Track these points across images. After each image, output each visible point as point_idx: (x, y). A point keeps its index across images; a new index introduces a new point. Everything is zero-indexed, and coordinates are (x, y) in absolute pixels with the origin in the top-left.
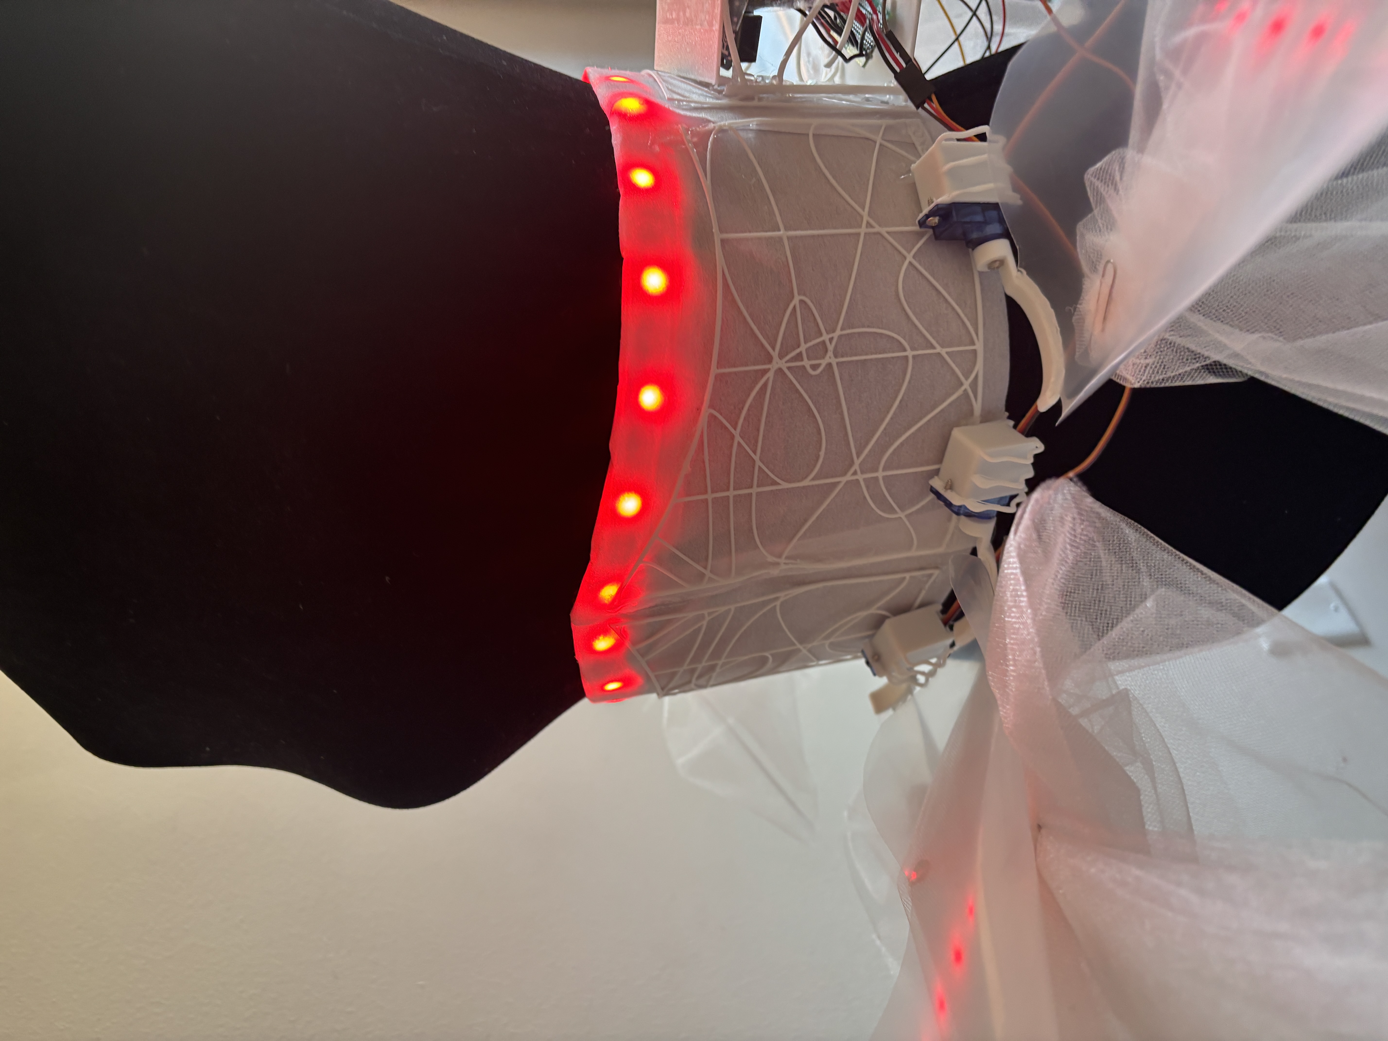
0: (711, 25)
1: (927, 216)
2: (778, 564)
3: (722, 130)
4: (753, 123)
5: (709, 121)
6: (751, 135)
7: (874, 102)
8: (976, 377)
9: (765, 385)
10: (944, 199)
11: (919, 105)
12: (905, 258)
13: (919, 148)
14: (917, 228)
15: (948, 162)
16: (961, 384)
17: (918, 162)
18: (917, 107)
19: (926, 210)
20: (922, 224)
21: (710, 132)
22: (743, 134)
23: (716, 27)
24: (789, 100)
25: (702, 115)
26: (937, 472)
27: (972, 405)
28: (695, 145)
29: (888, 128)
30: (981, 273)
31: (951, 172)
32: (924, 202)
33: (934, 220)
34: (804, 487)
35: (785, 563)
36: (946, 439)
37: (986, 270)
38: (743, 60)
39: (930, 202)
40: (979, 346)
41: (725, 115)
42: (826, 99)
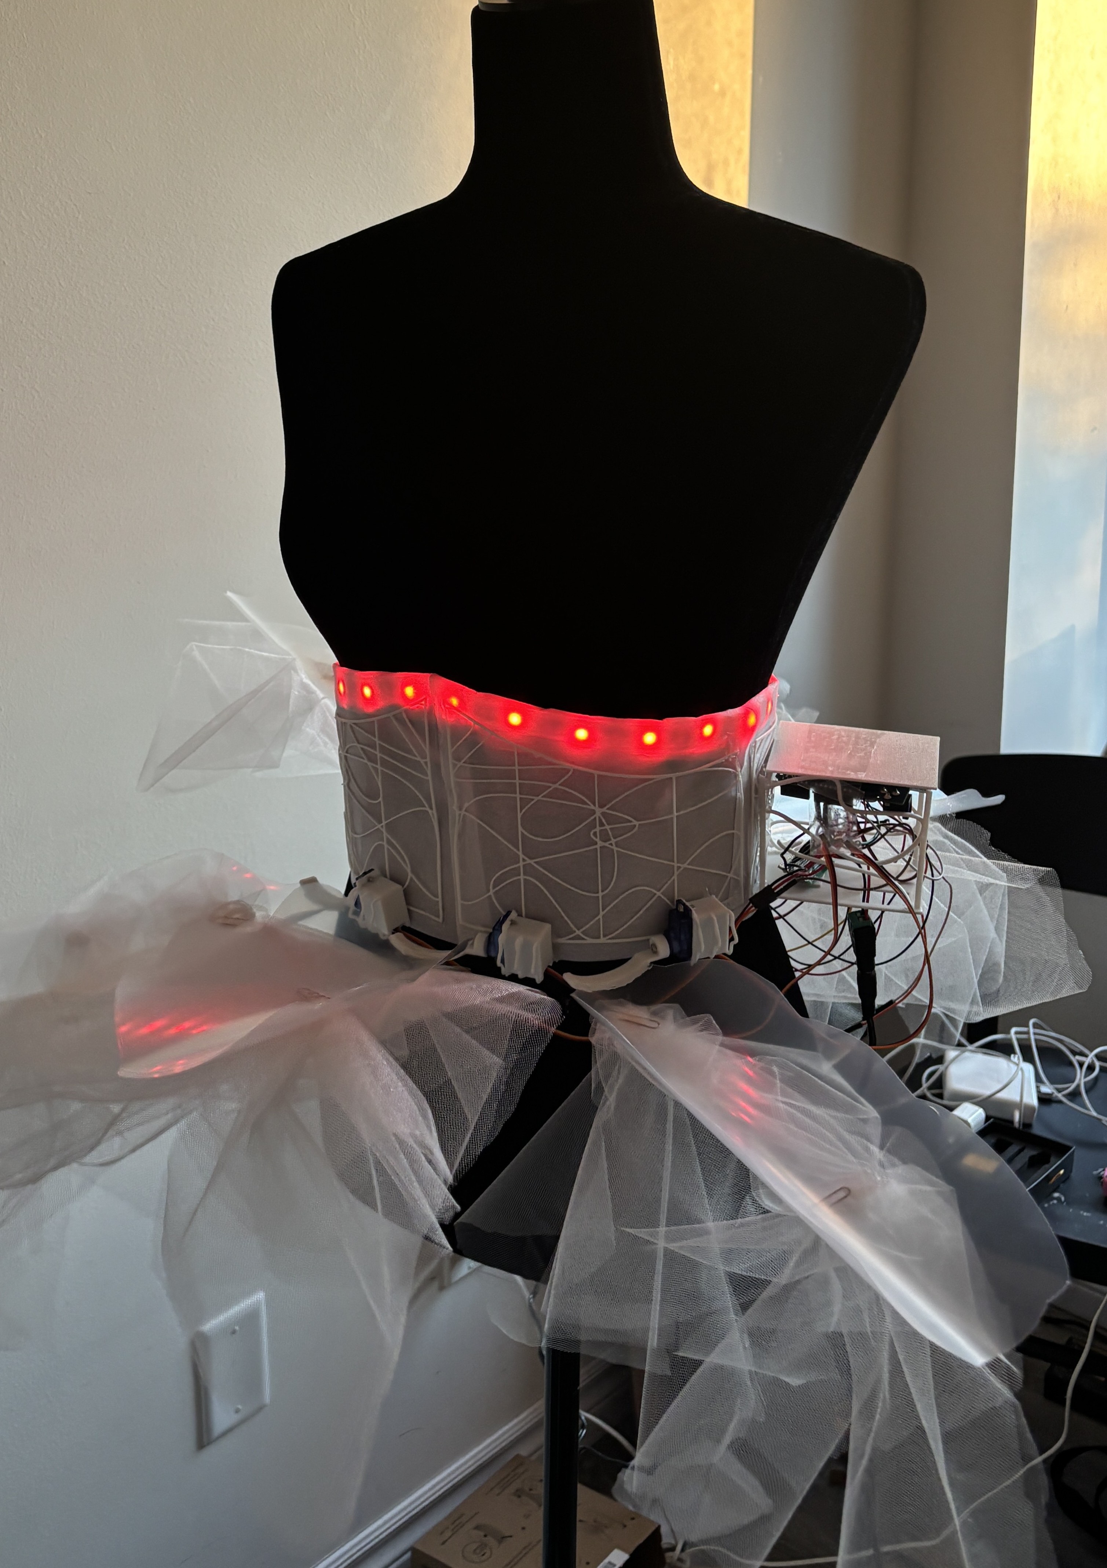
0: (802, 767)
1: (684, 904)
2: (460, 809)
3: (736, 776)
4: (741, 795)
5: (741, 768)
6: (733, 794)
7: (755, 873)
8: (583, 939)
9: (585, 803)
10: (695, 915)
11: (752, 900)
12: (659, 891)
13: (726, 902)
14: (676, 898)
15: (716, 916)
16: (578, 929)
17: (717, 899)
18: (750, 899)
19: (688, 904)
20: (679, 902)
21: (735, 768)
22: (734, 789)
23: (800, 771)
24: (756, 817)
25: (746, 763)
26: (520, 915)
27: (565, 936)
28: (727, 761)
29: (737, 881)
30: (648, 940)
31: (710, 920)
32: (693, 903)
33: (681, 909)
34: (517, 827)
35: (460, 814)
36: (543, 920)
37: (651, 942)
38: (782, 787)
39: (693, 907)
40: (602, 940)
41: (746, 779)
42: (756, 842)
